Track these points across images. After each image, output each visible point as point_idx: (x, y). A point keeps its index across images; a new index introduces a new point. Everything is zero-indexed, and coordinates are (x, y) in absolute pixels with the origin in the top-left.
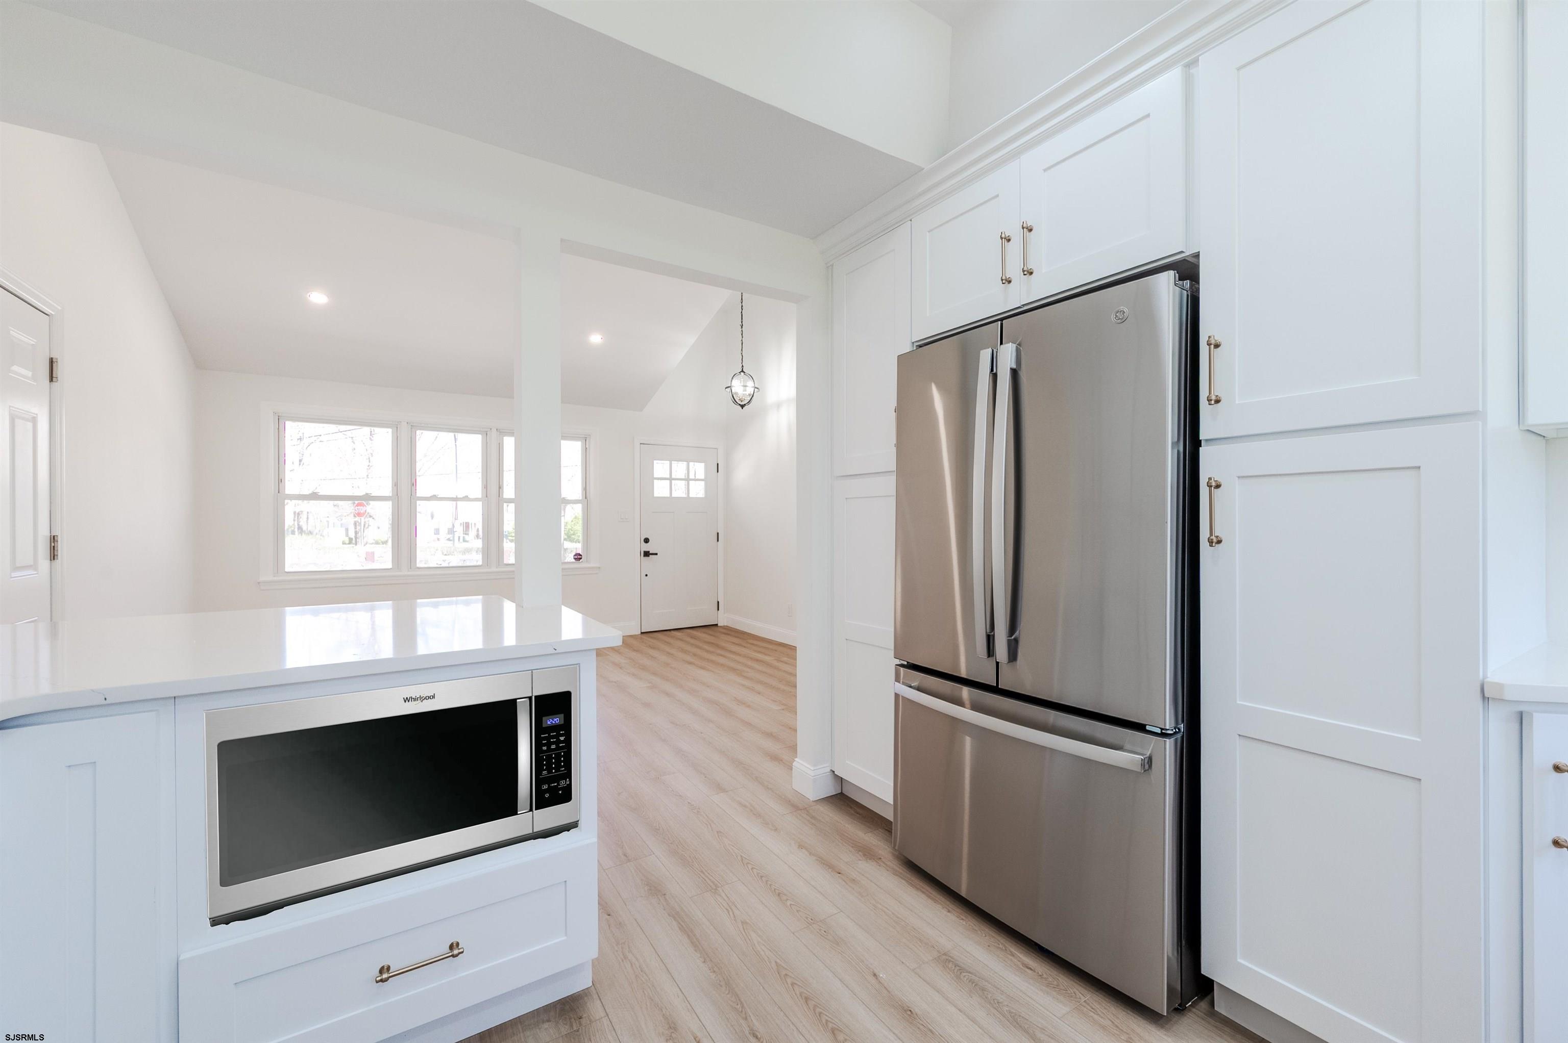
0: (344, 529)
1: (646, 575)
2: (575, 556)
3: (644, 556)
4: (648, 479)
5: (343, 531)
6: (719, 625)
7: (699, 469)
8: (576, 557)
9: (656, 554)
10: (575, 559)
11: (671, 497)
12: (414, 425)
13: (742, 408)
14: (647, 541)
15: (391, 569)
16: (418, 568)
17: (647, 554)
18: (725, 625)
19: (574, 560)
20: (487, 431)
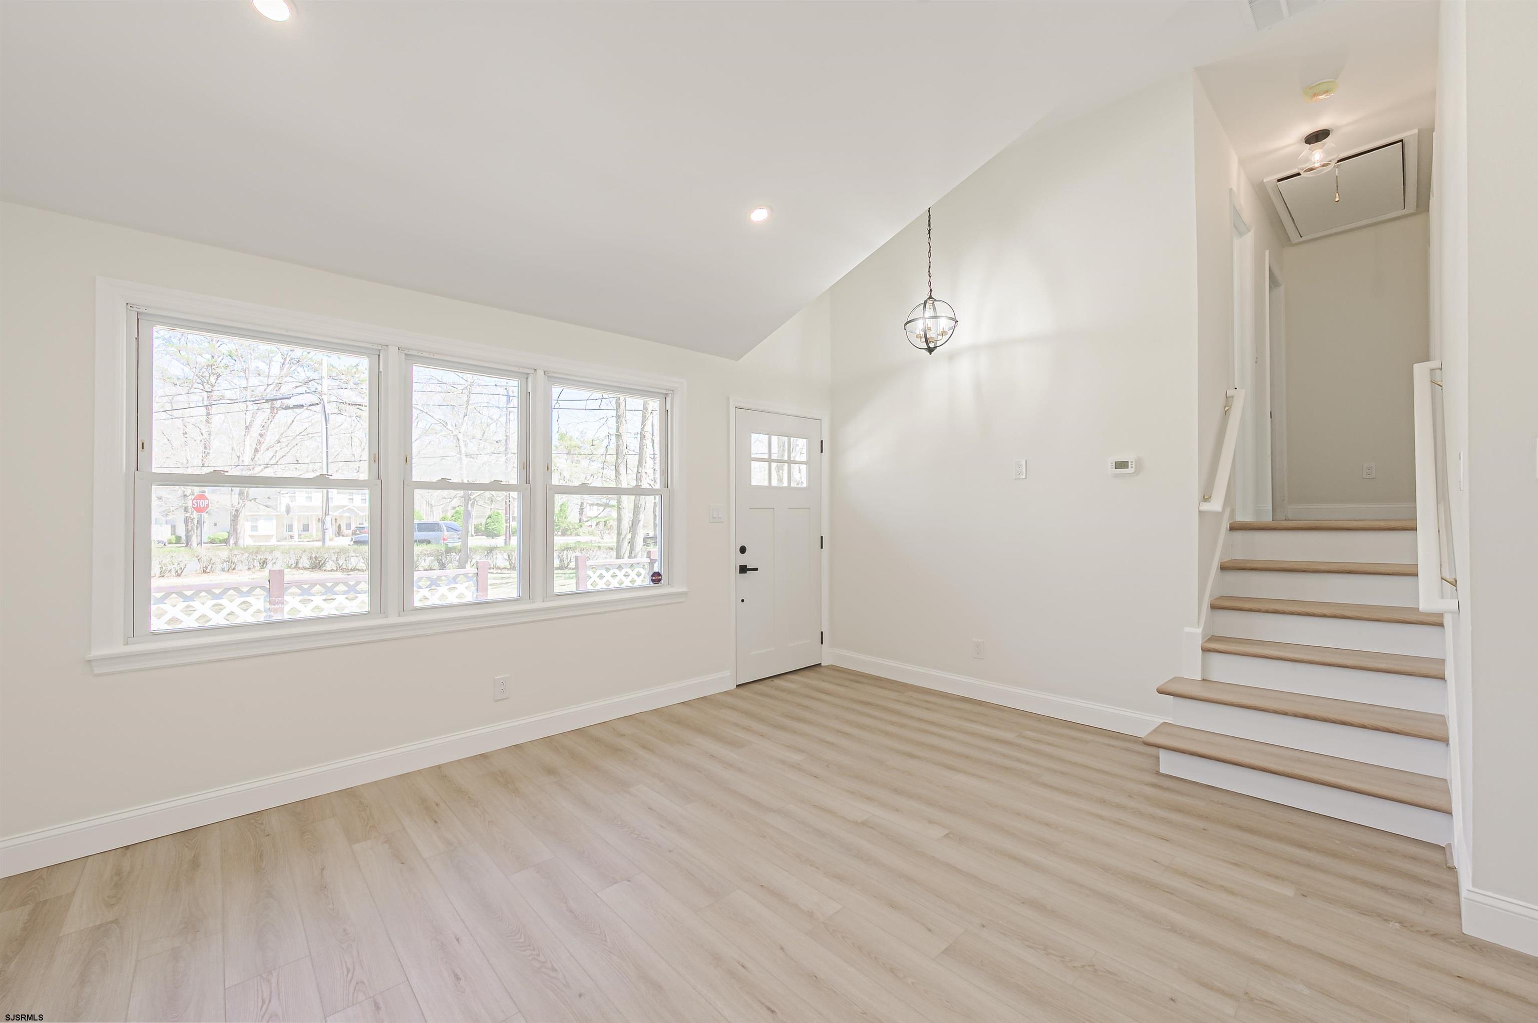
0: (170, 526)
1: (743, 601)
2: (653, 576)
3: (740, 573)
4: (745, 459)
5: (168, 528)
6: (822, 665)
7: (800, 448)
8: (654, 578)
9: (756, 569)
10: (653, 581)
11: (770, 487)
12: (411, 352)
13: (930, 354)
14: (743, 550)
15: (369, 613)
16: (416, 609)
17: (743, 569)
18: (830, 664)
19: (652, 584)
20: (528, 374)
